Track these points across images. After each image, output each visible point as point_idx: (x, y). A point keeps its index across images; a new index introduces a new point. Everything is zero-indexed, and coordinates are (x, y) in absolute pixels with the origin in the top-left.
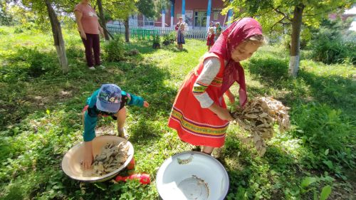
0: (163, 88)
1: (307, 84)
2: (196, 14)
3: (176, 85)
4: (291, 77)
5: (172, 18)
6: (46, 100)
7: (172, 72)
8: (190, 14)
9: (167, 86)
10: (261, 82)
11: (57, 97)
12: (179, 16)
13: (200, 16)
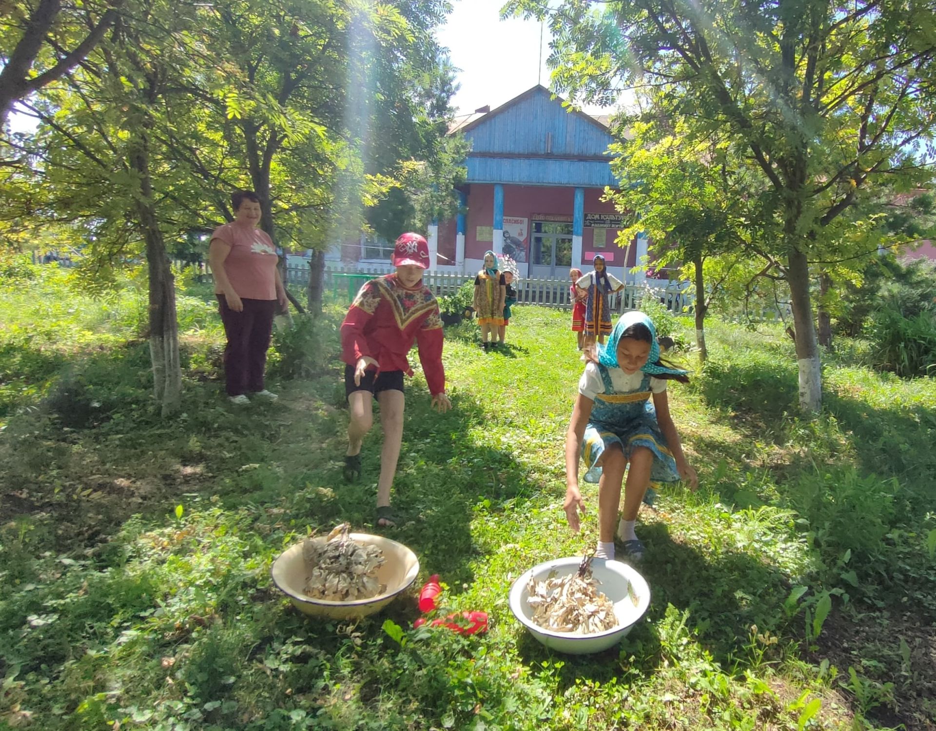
0: (470, 449)
1: (844, 429)
2: (538, 228)
3: (503, 439)
4: (809, 411)
5: (460, 238)
6: (143, 487)
7: (488, 406)
8: (519, 229)
9: (479, 443)
10: (734, 427)
11: (169, 479)
12: (481, 233)
13: (552, 233)
